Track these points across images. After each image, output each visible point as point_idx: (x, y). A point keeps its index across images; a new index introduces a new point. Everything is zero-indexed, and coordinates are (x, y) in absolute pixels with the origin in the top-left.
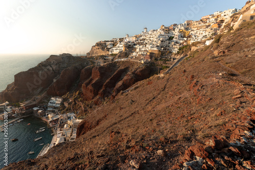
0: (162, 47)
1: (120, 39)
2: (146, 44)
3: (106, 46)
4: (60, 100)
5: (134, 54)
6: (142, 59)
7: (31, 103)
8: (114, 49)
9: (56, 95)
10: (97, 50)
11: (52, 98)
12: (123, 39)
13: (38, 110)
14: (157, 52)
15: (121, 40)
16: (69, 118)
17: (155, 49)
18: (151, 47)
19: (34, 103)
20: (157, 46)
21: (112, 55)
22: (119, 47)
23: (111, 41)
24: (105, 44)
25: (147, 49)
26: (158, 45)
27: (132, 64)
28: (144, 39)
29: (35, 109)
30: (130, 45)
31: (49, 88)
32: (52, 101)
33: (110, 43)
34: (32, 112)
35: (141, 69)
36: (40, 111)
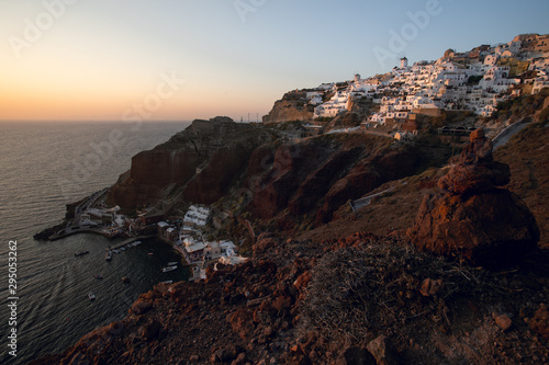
0: (447, 102)
1: (338, 85)
2: (406, 94)
3: (308, 101)
4: (207, 211)
5: (375, 117)
6: (396, 130)
7: (154, 212)
8: (324, 106)
9: (198, 202)
10: (286, 109)
11: (192, 207)
12: (346, 84)
13: (166, 228)
14: (435, 114)
15: (342, 87)
16: (223, 251)
17: (432, 106)
18: (420, 101)
19: (160, 213)
20: (436, 99)
21: (321, 120)
22: (336, 102)
23: (317, 90)
24: (305, 96)
25: (410, 107)
26: (439, 96)
27: (371, 141)
28: (401, 84)
29: (162, 224)
30: (364, 98)
31: (186, 186)
32: (191, 213)
33: (315, 93)
34: (156, 230)
35: (395, 153)
36: (170, 230)
